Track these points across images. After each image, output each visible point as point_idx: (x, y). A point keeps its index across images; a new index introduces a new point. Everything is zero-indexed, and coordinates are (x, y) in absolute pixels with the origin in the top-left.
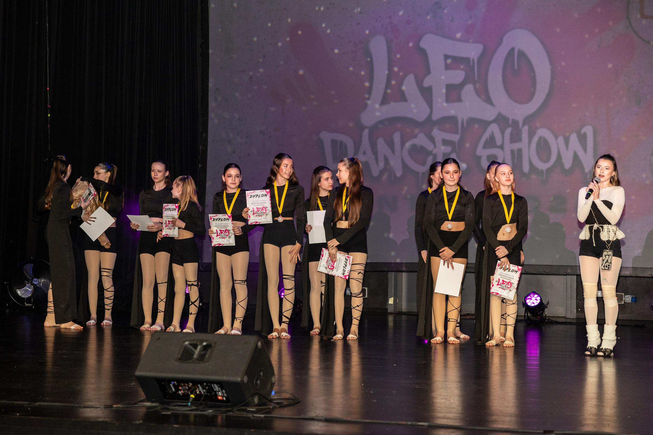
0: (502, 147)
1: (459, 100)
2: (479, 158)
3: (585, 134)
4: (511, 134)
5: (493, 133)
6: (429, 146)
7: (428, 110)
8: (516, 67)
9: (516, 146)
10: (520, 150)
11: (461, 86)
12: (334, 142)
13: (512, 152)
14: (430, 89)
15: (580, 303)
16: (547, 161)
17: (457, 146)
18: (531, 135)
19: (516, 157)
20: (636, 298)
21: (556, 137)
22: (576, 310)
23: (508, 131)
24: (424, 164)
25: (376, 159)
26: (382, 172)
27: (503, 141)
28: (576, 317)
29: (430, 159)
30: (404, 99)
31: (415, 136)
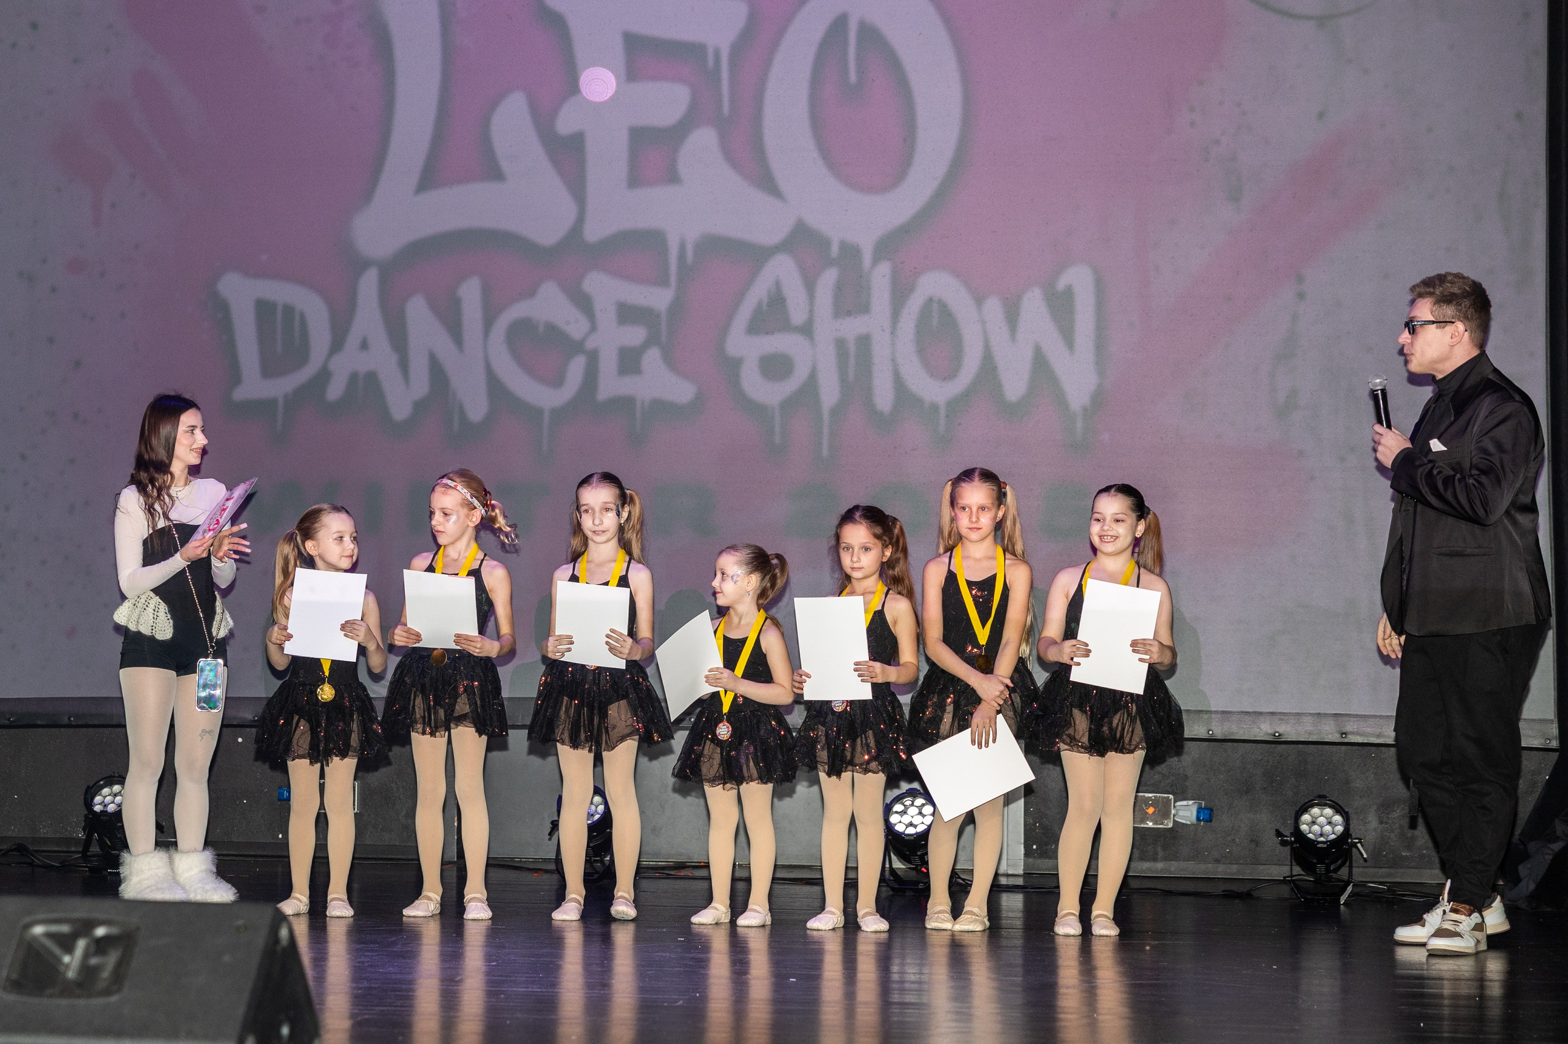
0: (807, 330)
1: (672, 177)
2: (733, 366)
3: (1069, 292)
4: (839, 289)
5: (778, 285)
6: (574, 325)
7: (568, 210)
8: (853, 77)
9: (852, 327)
10: (864, 341)
11: (676, 134)
12: (264, 309)
13: (841, 345)
14: (576, 144)
15: (1037, 825)
16: (950, 375)
17: (664, 322)
18: (900, 293)
19: (852, 361)
20: (1212, 810)
21: (979, 301)
22: (1025, 847)
23: (828, 278)
24: (557, 381)
25: (404, 365)
26: (420, 406)
27: (811, 311)
28: (1024, 870)
29: (576, 369)
30: (493, 172)
31: (531, 293)
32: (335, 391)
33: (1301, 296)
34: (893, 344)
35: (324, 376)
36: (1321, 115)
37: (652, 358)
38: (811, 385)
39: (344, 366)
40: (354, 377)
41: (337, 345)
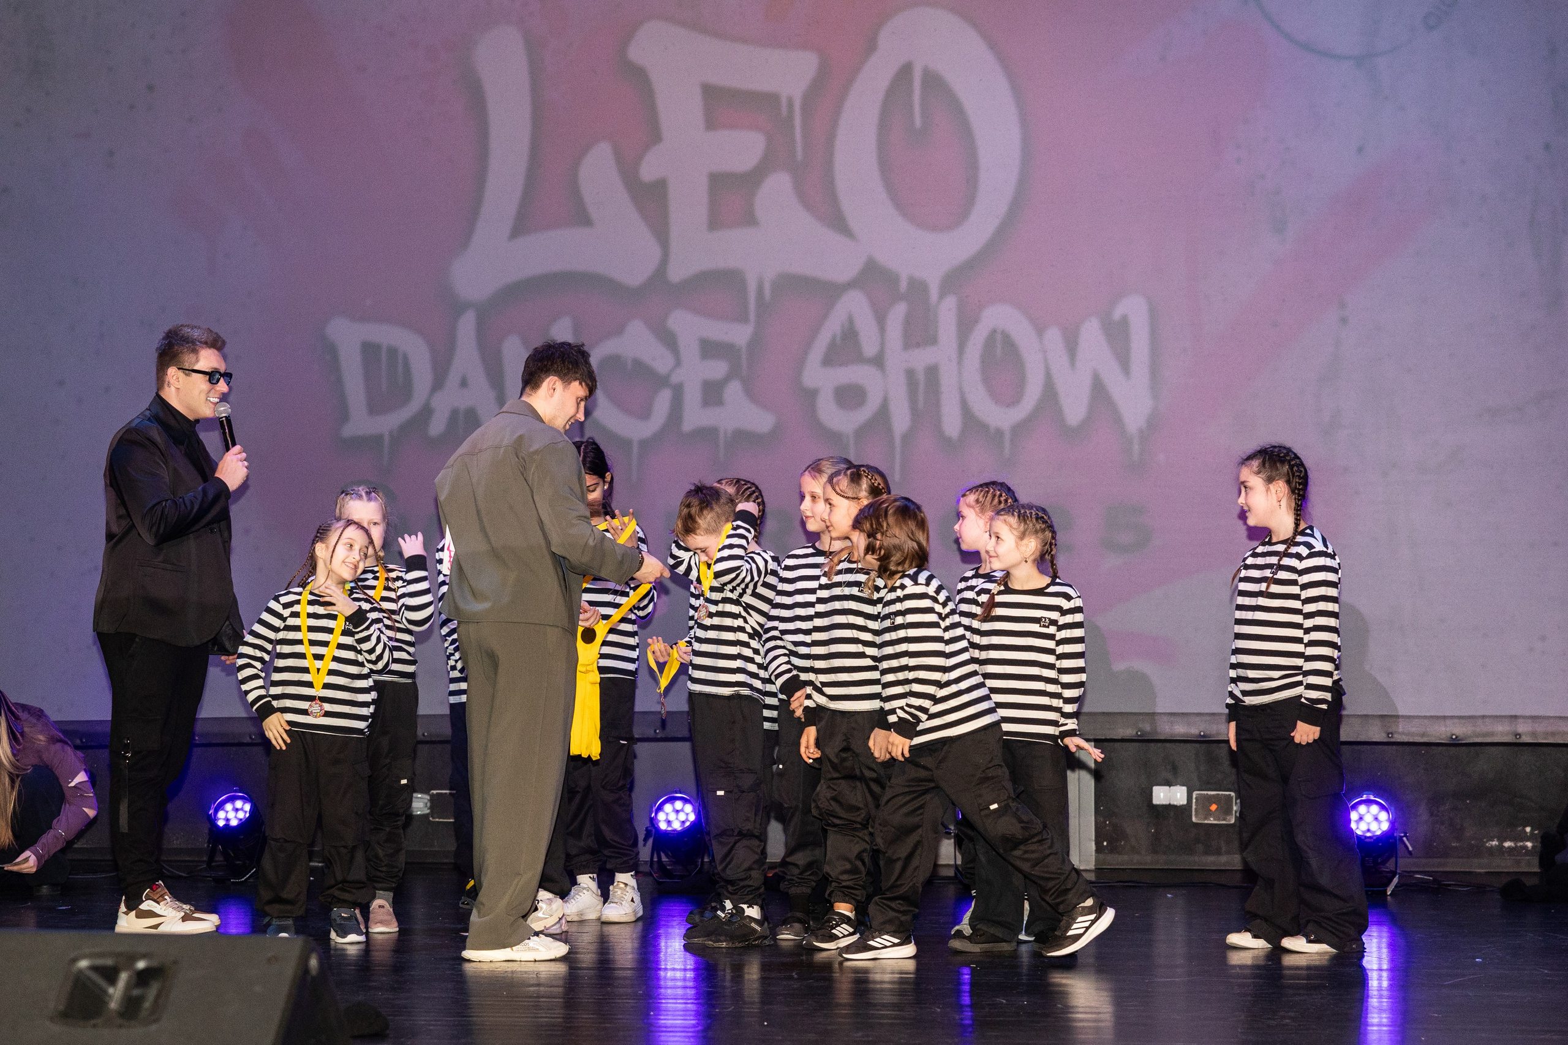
0: (878, 361)
1: (749, 219)
2: (811, 395)
3: (1124, 321)
4: (908, 323)
5: (851, 320)
6: (659, 360)
7: (654, 252)
8: (918, 121)
9: (921, 358)
10: (932, 371)
11: (752, 179)
12: (370, 350)
13: (910, 374)
14: (659, 189)
16: (1014, 401)
17: (744, 357)
18: (966, 324)
19: (921, 389)
21: (1040, 331)
22: (1096, 844)
23: (898, 313)
24: (645, 414)
27: (882, 344)
28: (1095, 866)
29: (663, 401)
30: (581, 218)
31: (619, 330)
32: (437, 426)
33: (1344, 321)
34: (960, 373)
35: (426, 412)
36: (1360, 150)
37: (734, 390)
38: (883, 414)
39: (444, 404)
40: (455, 413)
41: (438, 384)
